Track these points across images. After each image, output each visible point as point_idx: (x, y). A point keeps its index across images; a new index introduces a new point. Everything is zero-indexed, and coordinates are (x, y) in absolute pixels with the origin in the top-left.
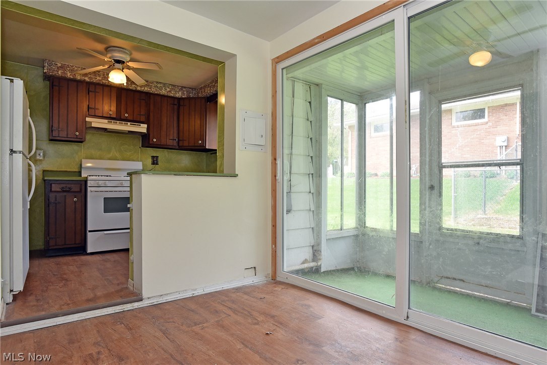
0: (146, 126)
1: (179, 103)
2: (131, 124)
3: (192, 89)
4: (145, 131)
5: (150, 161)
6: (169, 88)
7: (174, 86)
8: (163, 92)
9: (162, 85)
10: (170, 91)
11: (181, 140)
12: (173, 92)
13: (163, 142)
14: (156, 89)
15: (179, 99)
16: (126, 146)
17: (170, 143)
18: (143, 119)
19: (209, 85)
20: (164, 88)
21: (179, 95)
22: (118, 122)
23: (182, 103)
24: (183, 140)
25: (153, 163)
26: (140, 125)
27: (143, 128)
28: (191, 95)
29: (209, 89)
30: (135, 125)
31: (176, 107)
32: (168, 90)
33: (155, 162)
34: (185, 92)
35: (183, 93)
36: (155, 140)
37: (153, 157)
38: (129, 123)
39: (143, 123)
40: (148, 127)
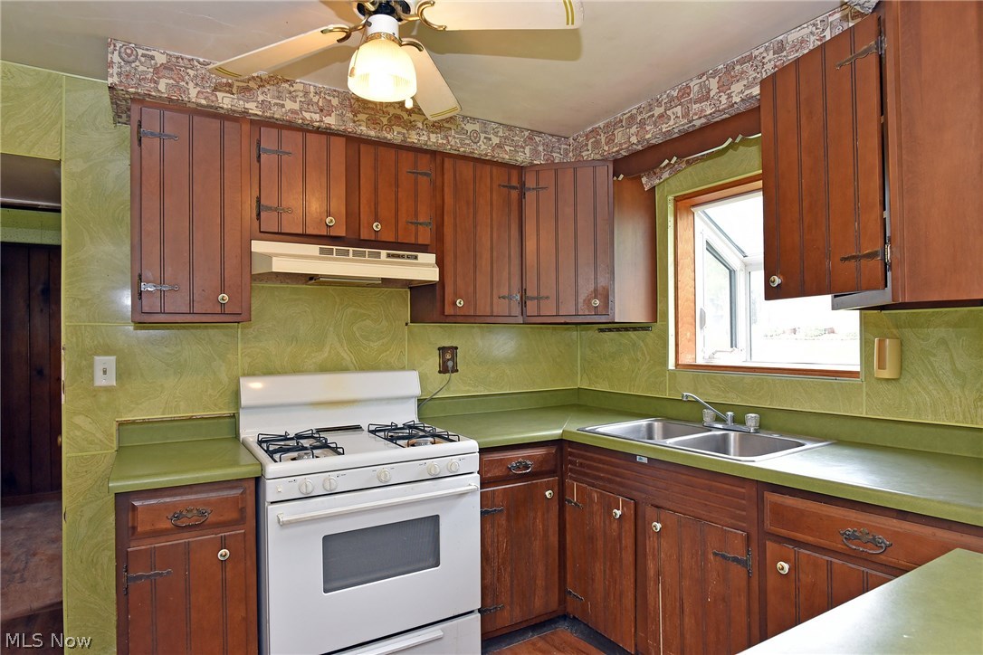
0: (431, 258)
1: (523, 184)
2: (389, 256)
3: (559, 137)
4: (432, 275)
5: (434, 361)
6: (496, 134)
7: (510, 128)
8: (482, 149)
9: (477, 127)
10: (500, 146)
11: (532, 299)
12: (507, 148)
13: (483, 309)
14: (462, 140)
15: (521, 169)
16: (368, 322)
17: (501, 307)
18: (425, 237)
19: (632, 117)
20: (483, 136)
21: (523, 157)
22: (351, 249)
23: (530, 181)
24: (538, 298)
25: (444, 369)
26: (416, 258)
27: (424, 268)
28: (557, 157)
29: (634, 129)
30: (403, 257)
31: (514, 194)
32: (496, 140)
33: (450, 364)
34: (541, 148)
35: (535, 152)
36: (460, 303)
37: (443, 350)
38: (384, 253)
39: (424, 249)
40: (440, 263)
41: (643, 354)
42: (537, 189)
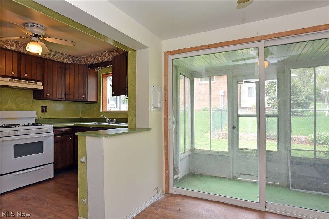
0: (41, 83)
1: (66, 68)
2: (29, 82)
3: (75, 57)
4: (41, 88)
5: (40, 109)
6: (59, 55)
7: (63, 54)
8: (55, 58)
9: (54, 53)
10: (59, 58)
11: (68, 95)
12: (62, 59)
13: (54, 96)
14: (49, 56)
15: (65, 64)
16: (21, 99)
17: (59, 96)
18: (39, 78)
19: (92, 57)
20: (55, 55)
21: (66, 61)
22: (18, 80)
23: (68, 67)
24: (69, 95)
25: (43, 111)
26: (36, 83)
27: (39, 86)
28: (75, 62)
29: (92, 59)
30: (33, 83)
31: (63, 70)
32: (59, 57)
33: (45, 110)
34: (70, 59)
35: (69, 60)
36: (48, 95)
37: (42, 107)
38: (27, 81)
39: (39, 81)
40: (43, 85)
41: (95, 108)
42: (69, 69)
